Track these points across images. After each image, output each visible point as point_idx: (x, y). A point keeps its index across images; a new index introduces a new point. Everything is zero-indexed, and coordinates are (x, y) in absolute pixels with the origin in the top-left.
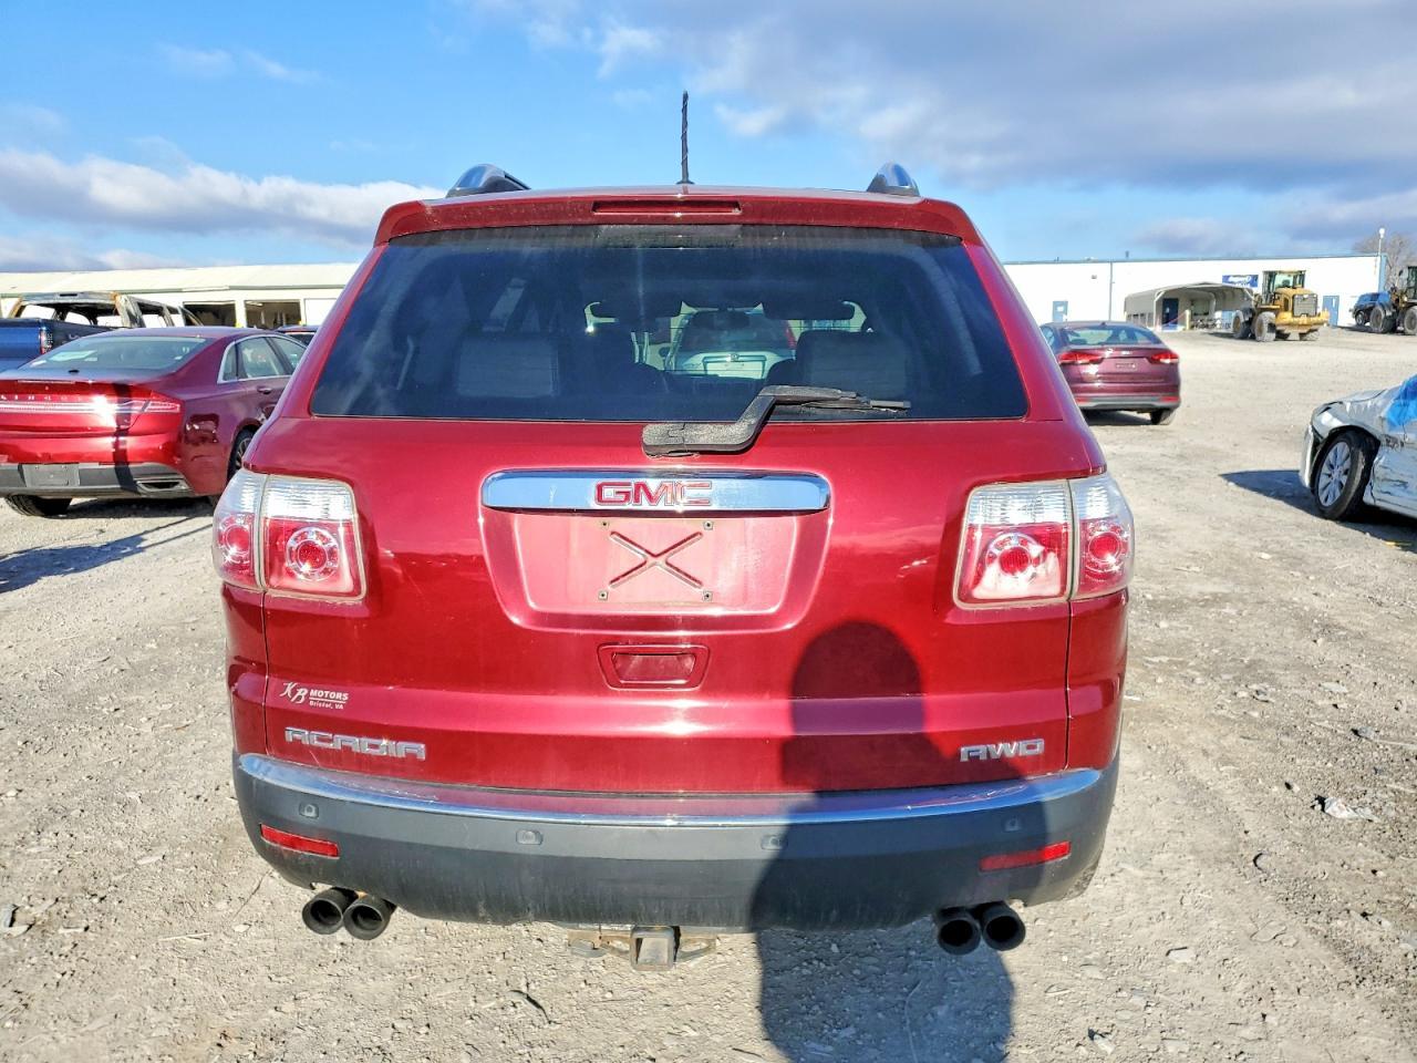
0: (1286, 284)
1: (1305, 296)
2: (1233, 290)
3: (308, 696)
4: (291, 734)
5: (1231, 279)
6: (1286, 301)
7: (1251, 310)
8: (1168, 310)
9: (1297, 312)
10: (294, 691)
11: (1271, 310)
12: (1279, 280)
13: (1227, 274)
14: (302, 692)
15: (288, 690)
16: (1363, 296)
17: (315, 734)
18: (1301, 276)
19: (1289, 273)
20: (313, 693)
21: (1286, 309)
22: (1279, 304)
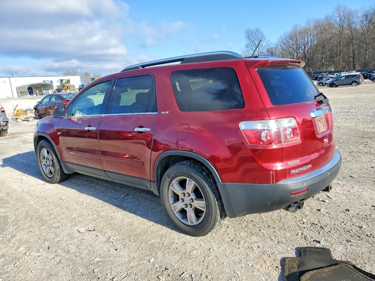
0: (66, 83)
1: (72, 86)
2: (47, 85)
3: (293, 163)
4: (293, 171)
5: (45, 82)
6: (67, 87)
7: (58, 90)
8: (30, 91)
9: (71, 90)
10: (290, 163)
11: (64, 89)
12: (64, 81)
13: (44, 80)
14: (292, 163)
15: (289, 163)
16: (80, 85)
17: (296, 170)
18: (68, 81)
19: (66, 80)
20: (294, 162)
21: (68, 89)
22: (65, 88)
